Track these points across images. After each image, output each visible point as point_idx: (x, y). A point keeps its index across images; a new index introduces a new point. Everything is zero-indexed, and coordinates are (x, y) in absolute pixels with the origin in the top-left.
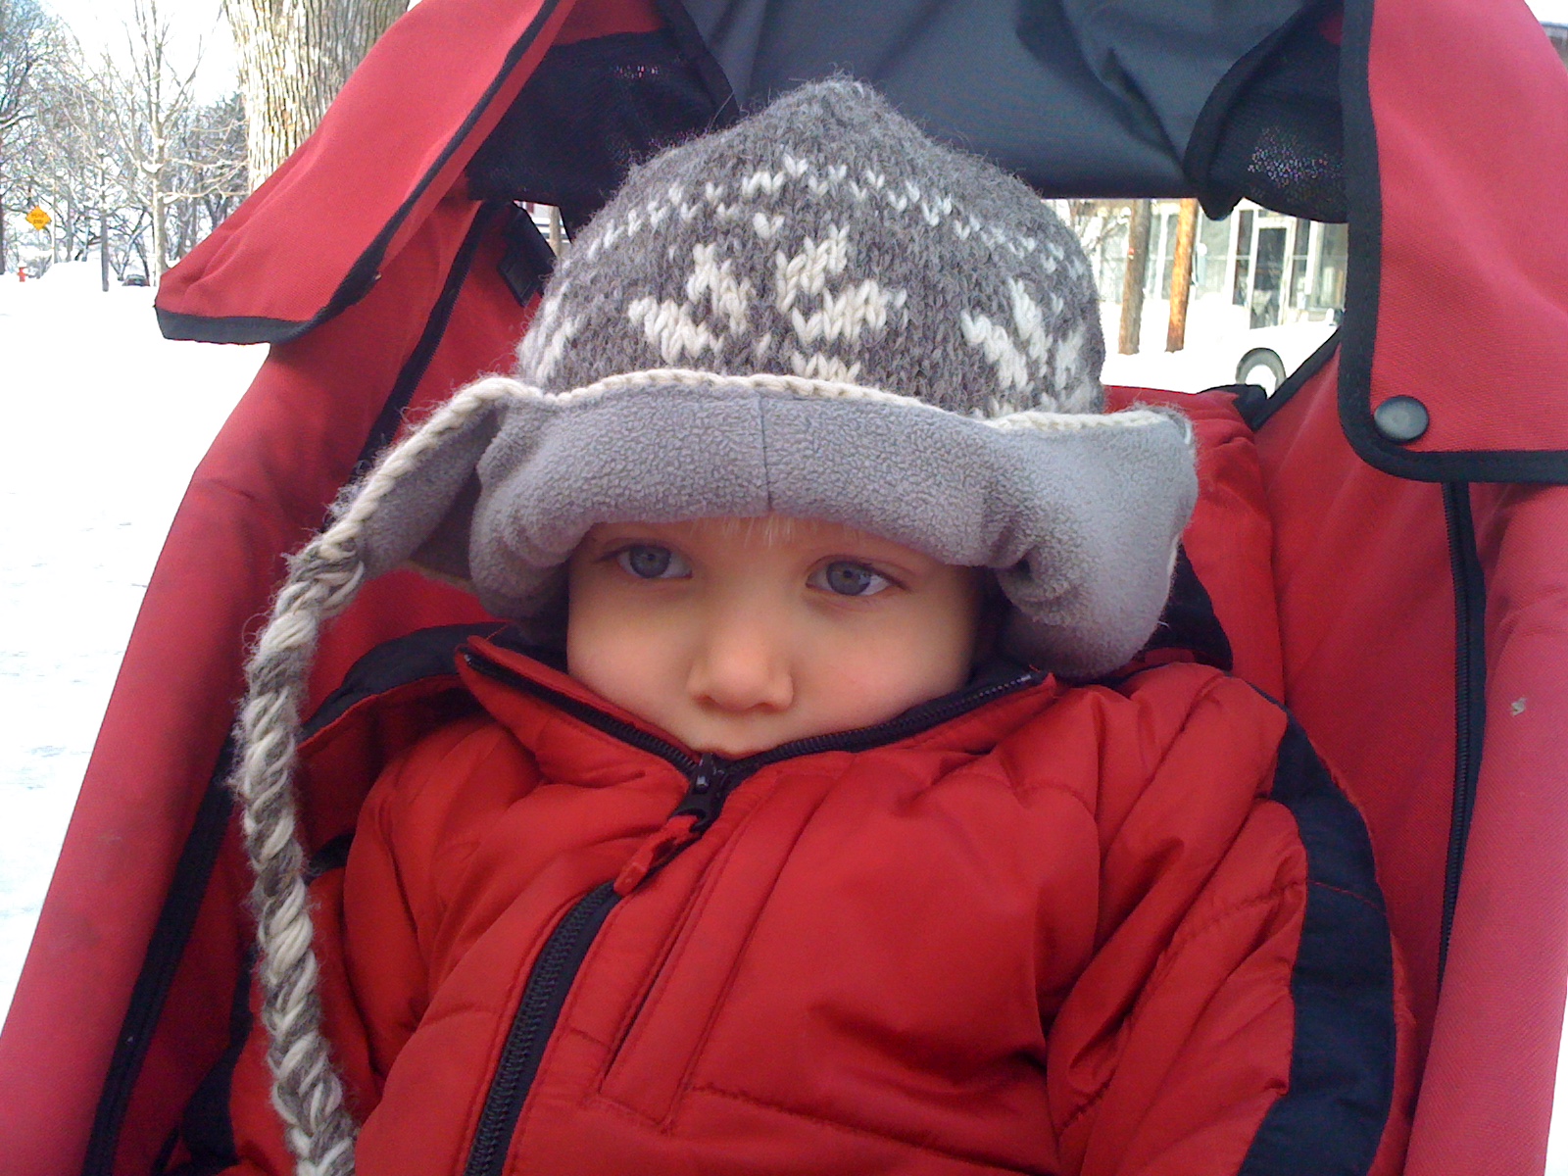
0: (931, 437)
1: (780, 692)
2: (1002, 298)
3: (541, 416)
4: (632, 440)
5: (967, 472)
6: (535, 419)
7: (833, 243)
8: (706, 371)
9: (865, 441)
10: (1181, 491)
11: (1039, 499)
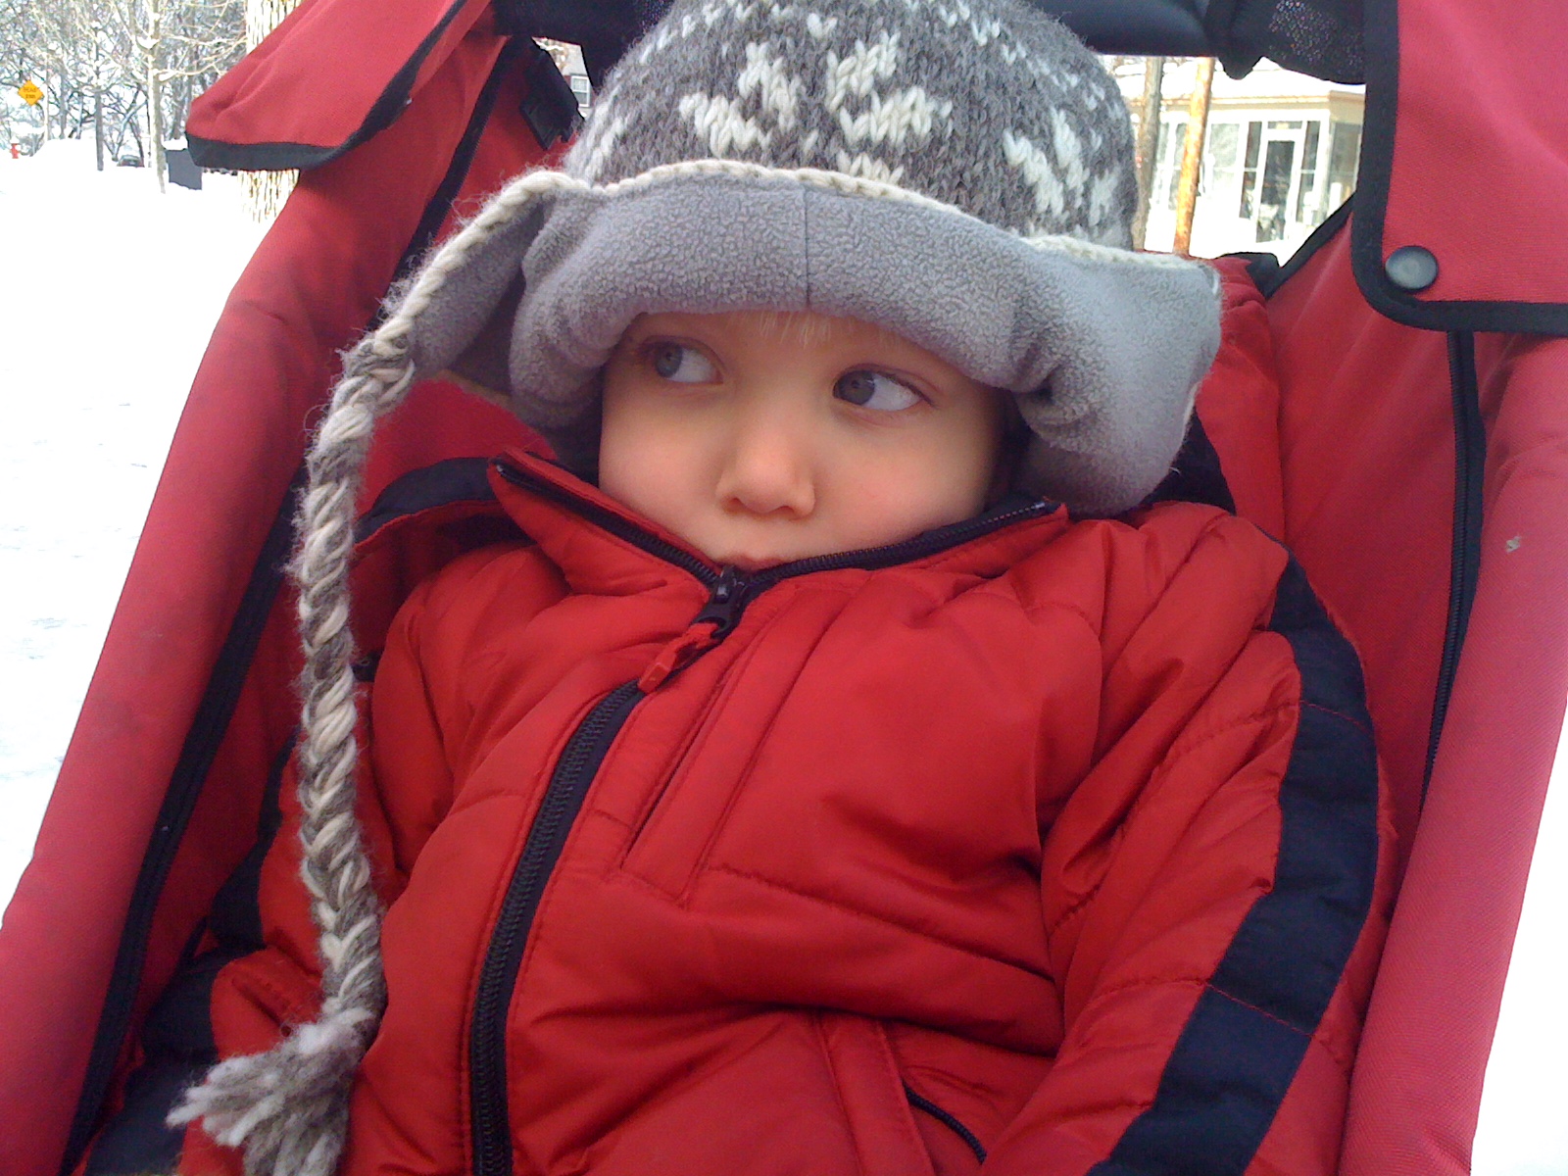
0: (968, 244)
1: (803, 498)
2: (1043, 124)
3: (588, 207)
4: (679, 225)
5: (1001, 283)
6: (582, 210)
7: (884, 48)
8: (753, 163)
9: (904, 241)
10: (1203, 337)
11: (1068, 317)
